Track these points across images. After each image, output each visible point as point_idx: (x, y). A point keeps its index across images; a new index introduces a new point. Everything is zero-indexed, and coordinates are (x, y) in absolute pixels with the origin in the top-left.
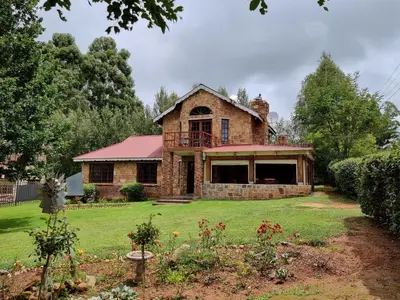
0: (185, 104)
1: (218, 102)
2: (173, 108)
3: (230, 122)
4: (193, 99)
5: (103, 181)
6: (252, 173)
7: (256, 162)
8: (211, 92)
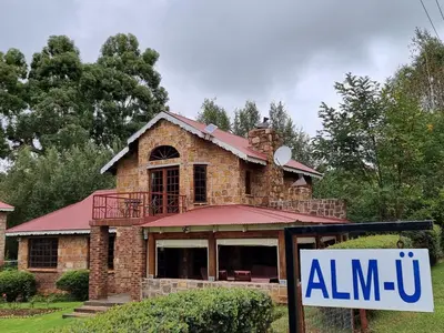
0: (141, 143)
1: (188, 137)
2: (126, 150)
3: (209, 169)
4: (153, 135)
5: (41, 266)
6: (212, 262)
7: (220, 242)
8: (175, 121)
